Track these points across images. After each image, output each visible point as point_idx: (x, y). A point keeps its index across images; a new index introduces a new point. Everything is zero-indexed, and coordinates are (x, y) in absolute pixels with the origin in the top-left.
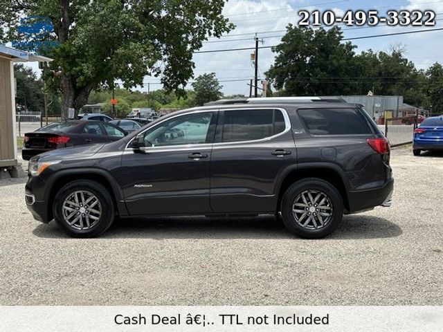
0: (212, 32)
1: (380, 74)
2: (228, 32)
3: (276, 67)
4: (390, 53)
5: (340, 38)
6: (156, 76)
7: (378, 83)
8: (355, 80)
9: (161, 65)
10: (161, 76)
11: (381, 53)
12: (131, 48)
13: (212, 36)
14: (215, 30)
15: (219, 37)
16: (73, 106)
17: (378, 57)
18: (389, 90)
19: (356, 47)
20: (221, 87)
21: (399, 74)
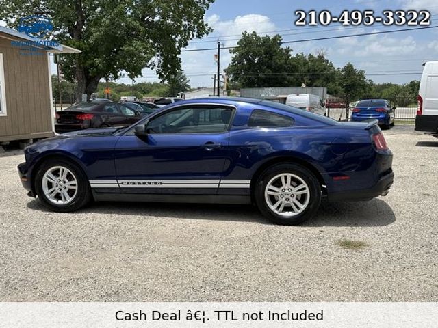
0: (195, 34)
1: (309, 71)
2: (207, 34)
3: (233, 66)
4: (316, 56)
5: (281, 44)
6: (152, 69)
7: (306, 79)
8: (291, 75)
9: (156, 60)
10: (156, 68)
11: (310, 55)
12: (134, 45)
13: (195, 37)
14: (198, 32)
15: (200, 38)
16: (86, 92)
17: (307, 58)
18: (315, 84)
19: (292, 50)
20: (188, 81)
21: (322, 71)
